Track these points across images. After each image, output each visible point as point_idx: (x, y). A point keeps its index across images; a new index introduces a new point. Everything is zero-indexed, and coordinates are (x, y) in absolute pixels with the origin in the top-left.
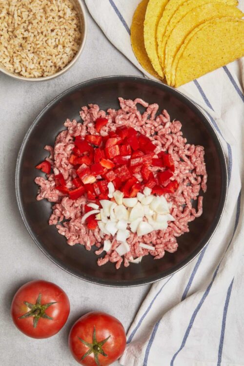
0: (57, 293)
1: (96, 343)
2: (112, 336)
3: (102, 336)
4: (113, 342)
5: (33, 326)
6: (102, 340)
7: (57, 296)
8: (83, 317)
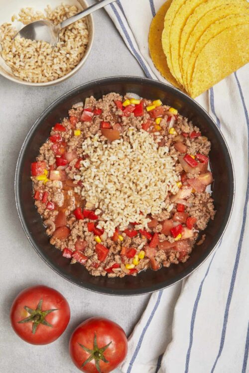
0: (59, 300)
1: (97, 349)
2: (113, 342)
3: (103, 342)
4: (114, 349)
5: (32, 332)
6: (103, 346)
7: (57, 303)
8: (83, 323)
